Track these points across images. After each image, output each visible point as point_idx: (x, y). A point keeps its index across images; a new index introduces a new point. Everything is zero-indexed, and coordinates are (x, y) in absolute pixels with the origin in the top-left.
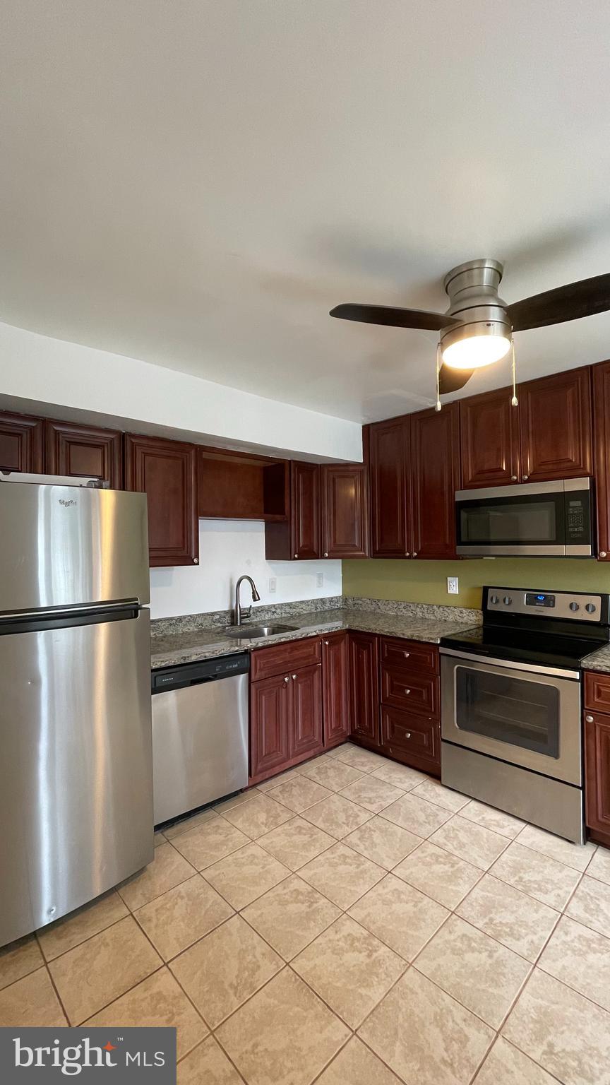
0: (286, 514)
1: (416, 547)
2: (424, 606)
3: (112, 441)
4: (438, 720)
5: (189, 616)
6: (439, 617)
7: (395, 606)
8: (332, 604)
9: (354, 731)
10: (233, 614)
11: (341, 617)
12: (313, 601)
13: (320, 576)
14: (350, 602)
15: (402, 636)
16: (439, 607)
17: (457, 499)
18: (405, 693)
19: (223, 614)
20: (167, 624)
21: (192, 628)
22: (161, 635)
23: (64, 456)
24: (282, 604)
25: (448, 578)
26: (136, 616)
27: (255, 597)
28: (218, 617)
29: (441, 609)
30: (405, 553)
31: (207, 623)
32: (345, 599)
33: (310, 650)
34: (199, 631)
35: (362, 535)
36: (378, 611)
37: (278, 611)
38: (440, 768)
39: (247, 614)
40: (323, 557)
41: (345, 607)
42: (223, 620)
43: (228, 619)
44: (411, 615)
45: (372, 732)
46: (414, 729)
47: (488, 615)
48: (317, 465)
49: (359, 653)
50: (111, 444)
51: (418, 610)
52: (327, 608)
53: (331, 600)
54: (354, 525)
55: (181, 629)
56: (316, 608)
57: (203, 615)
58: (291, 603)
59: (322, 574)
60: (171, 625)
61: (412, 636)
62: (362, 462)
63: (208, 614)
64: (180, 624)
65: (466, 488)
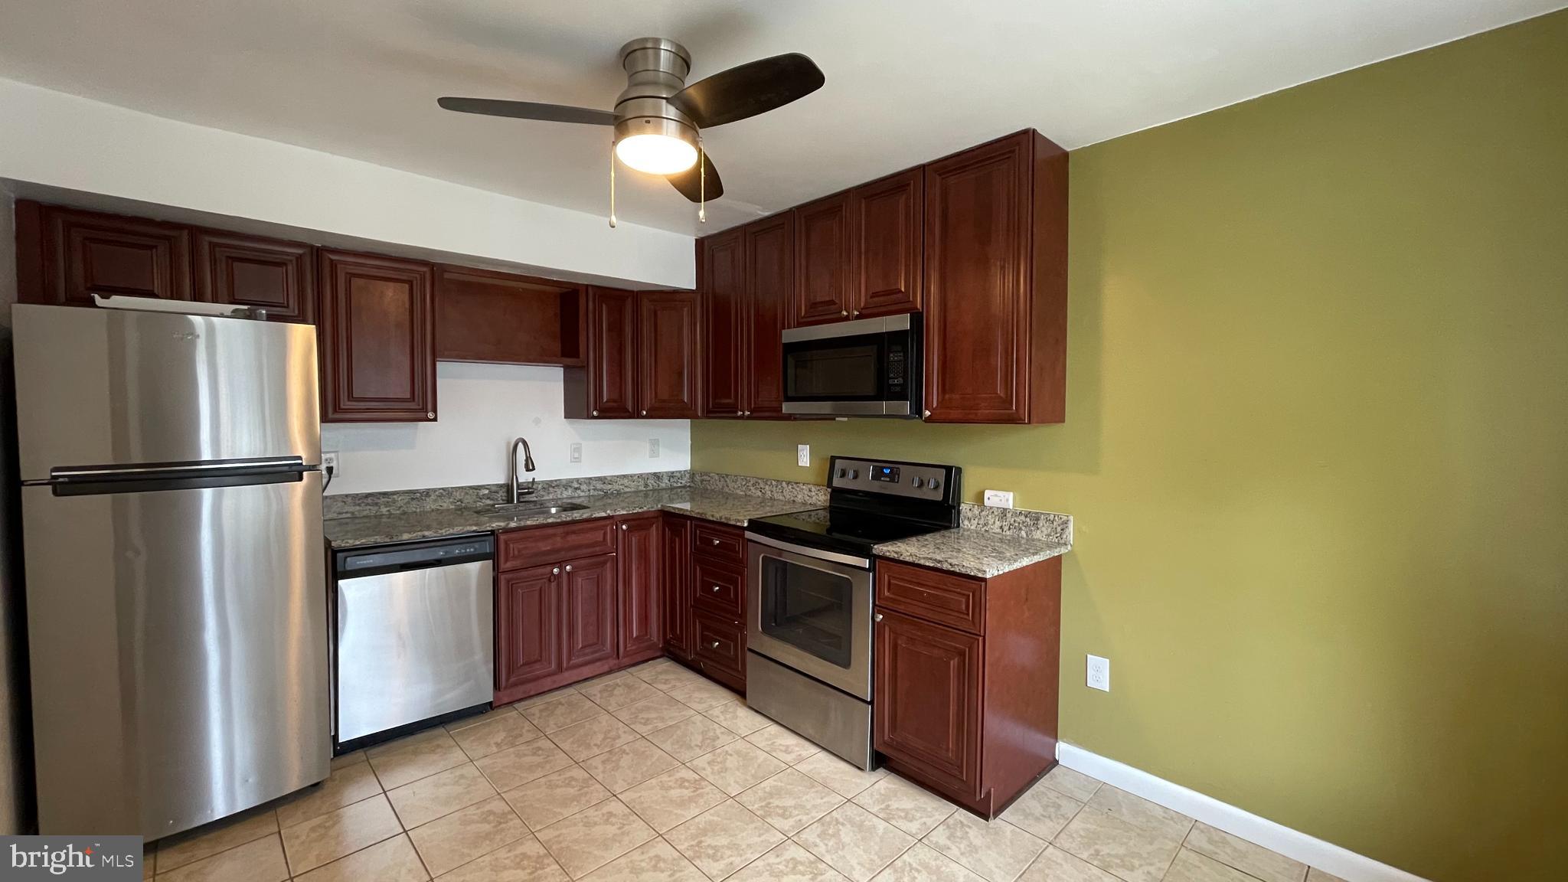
0: (581, 356)
1: (749, 404)
2: (774, 483)
3: (299, 257)
4: (743, 626)
5: (440, 489)
6: (788, 497)
7: (744, 483)
8: (672, 480)
9: (666, 642)
10: (508, 488)
11: (688, 498)
12: (640, 476)
13: (655, 443)
14: (698, 478)
15: (711, 518)
16: (788, 483)
17: (785, 340)
18: (712, 590)
19: (494, 489)
20: (407, 498)
21: (447, 504)
22: (398, 512)
23: (225, 277)
24: (591, 478)
25: (799, 446)
26: (301, 479)
27: (530, 466)
28: (487, 492)
29: (790, 487)
30: (736, 412)
31: (469, 500)
32: (692, 474)
33: (598, 536)
34: (456, 510)
35: (694, 387)
36: (726, 490)
37: (584, 487)
38: (745, 685)
39: (528, 488)
40: (639, 416)
41: (692, 485)
42: (495, 496)
43: (502, 494)
44: (760, 494)
45: (682, 642)
46: (723, 638)
47: (837, 494)
48: (633, 292)
49: (672, 542)
50: (297, 261)
51: (767, 487)
52: (664, 485)
53: (671, 475)
54: (681, 374)
55: (430, 505)
56: (646, 485)
57: (462, 488)
58: (605, 478)
59: (658, 440)
60: (413, 499)
61: (721, 518)
62: (694, 288)
63: (471, 487)
64: (427, 499)
65: (800, 325)
